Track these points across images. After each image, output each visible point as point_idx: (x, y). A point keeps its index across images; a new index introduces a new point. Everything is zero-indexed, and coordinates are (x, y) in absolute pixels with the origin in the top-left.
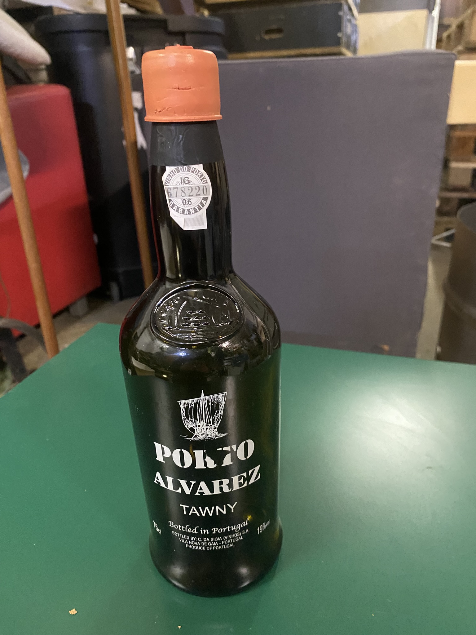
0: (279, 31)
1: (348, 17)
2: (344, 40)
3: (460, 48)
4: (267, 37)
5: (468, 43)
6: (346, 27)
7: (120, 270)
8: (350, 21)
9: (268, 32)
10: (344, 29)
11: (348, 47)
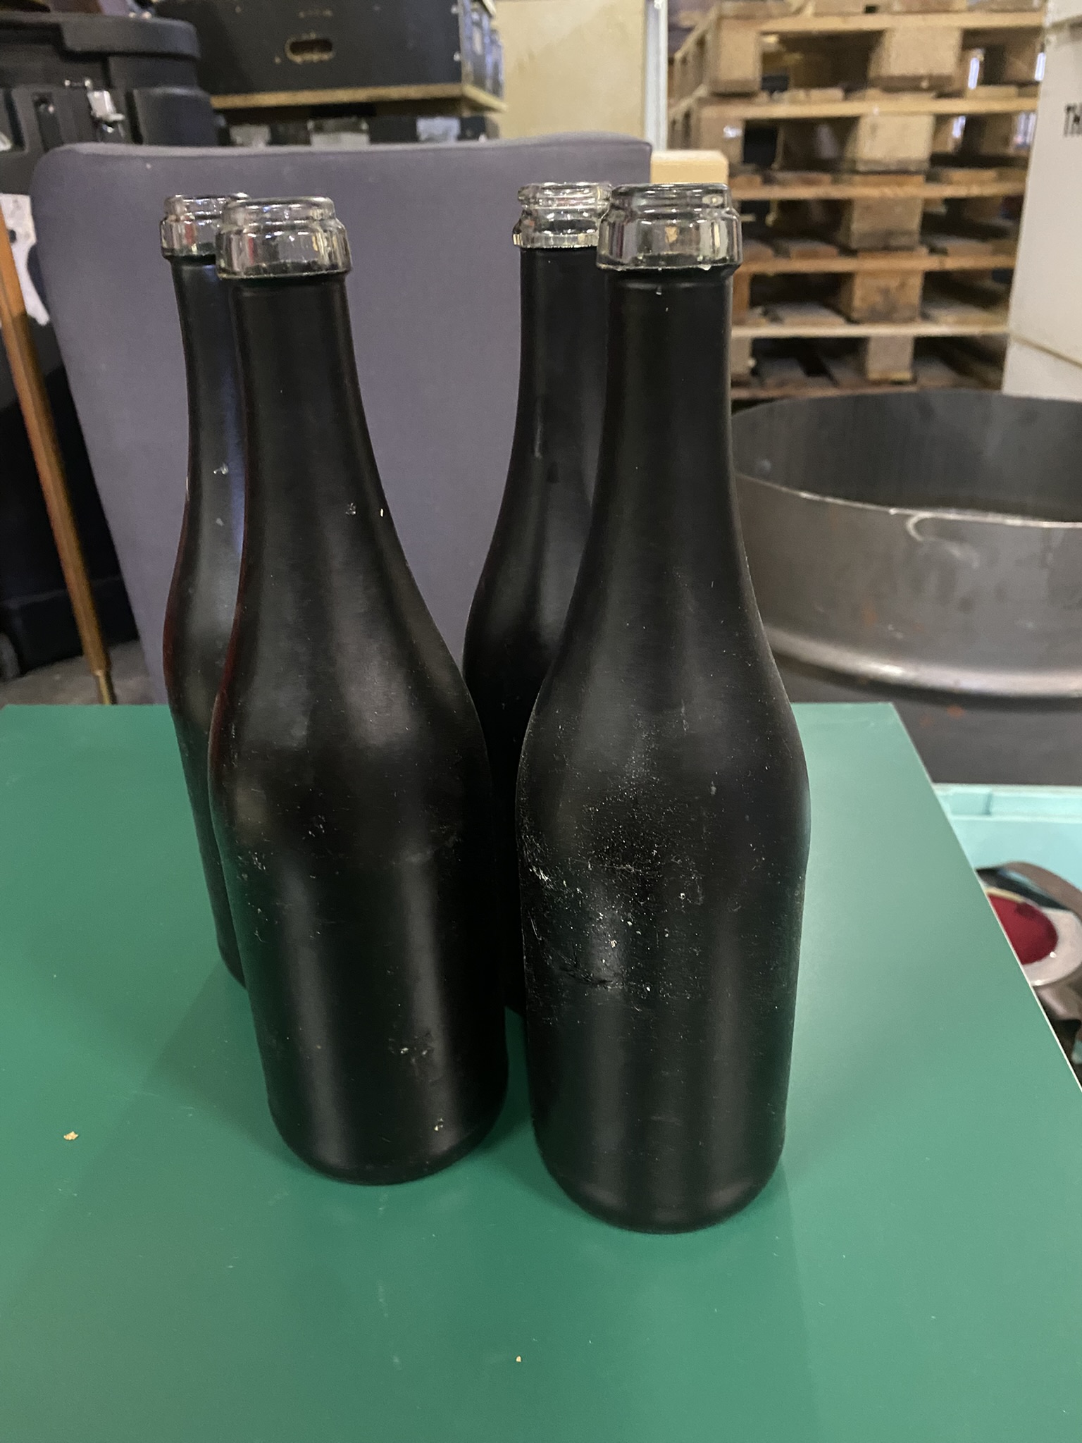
0: (324, 45)
1: (475, 16)
2: (468, 68)
3: (702, 91)
4: (298, 59)
5: (715, 82)
6: (471, 38)
7: (13, 604)
8: (478, 24)
9: (298, 47)
10: (465, 44)
11: (479, 82)
